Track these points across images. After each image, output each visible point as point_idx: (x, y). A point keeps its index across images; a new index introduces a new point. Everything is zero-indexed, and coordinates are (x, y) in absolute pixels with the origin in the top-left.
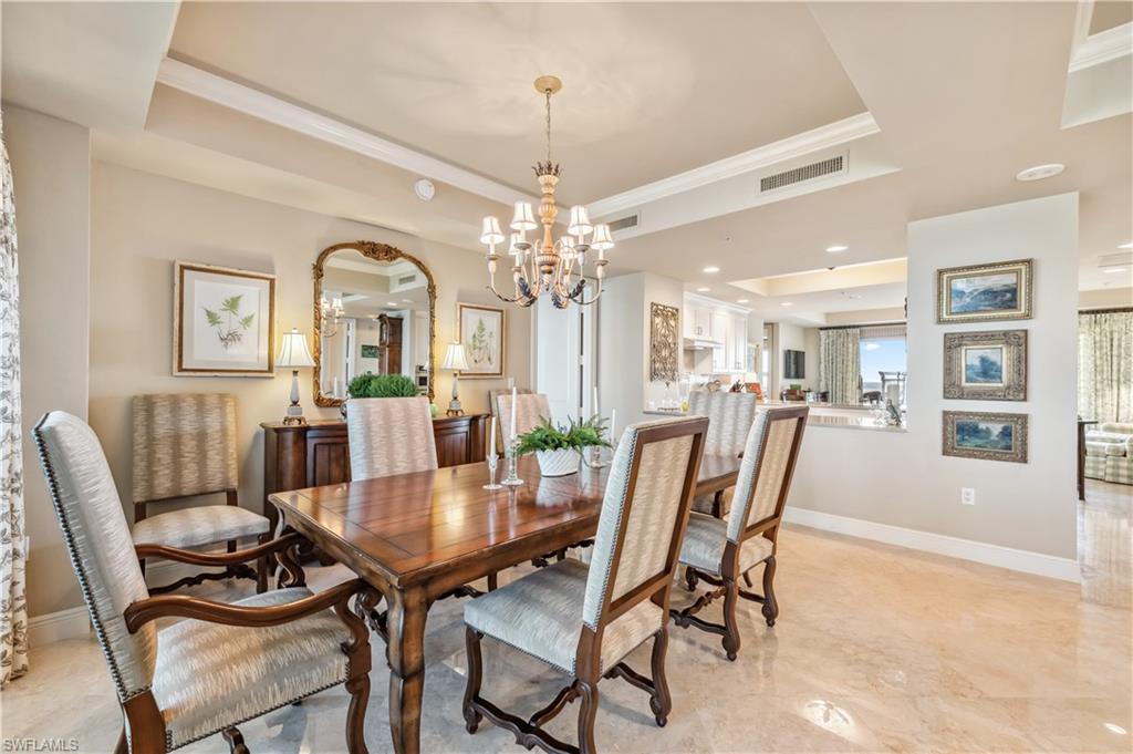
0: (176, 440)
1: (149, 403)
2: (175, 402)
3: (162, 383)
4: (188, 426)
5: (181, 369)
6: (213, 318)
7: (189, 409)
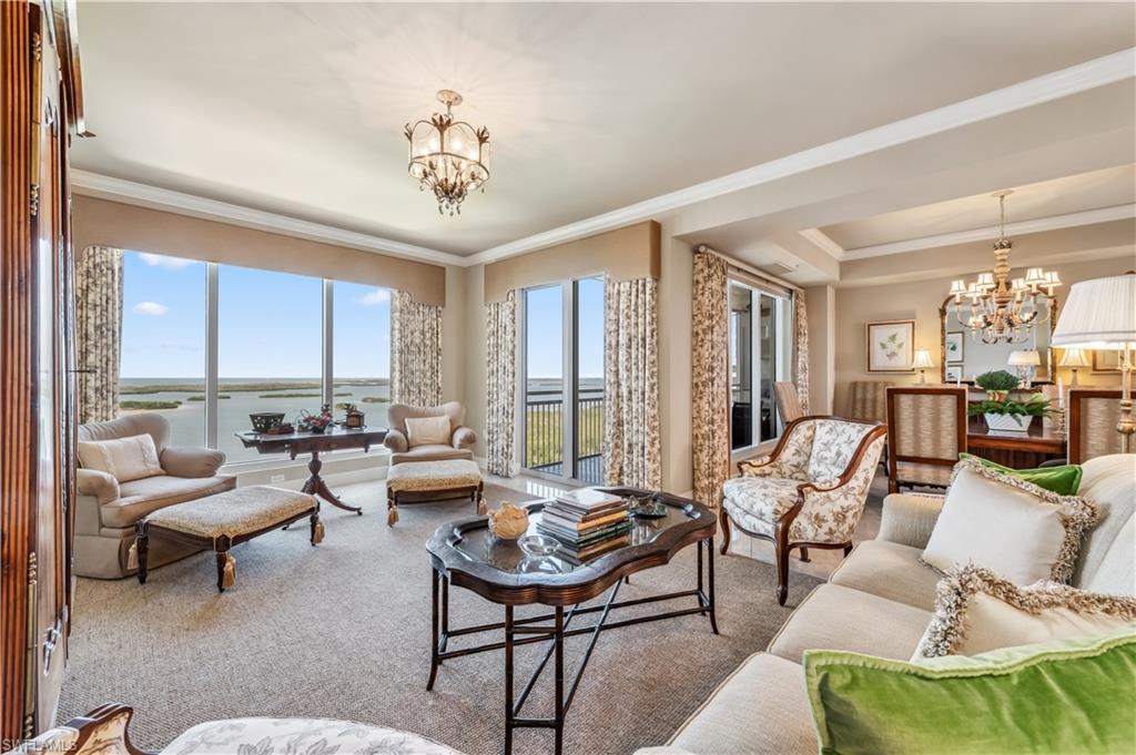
0: (864, 401)
1: (855, 385)
2: (865, 384)
3: (862, 377)
4: (869, 396)
5: (869, 370)
6: (883, 346)
7: (870, 389)
